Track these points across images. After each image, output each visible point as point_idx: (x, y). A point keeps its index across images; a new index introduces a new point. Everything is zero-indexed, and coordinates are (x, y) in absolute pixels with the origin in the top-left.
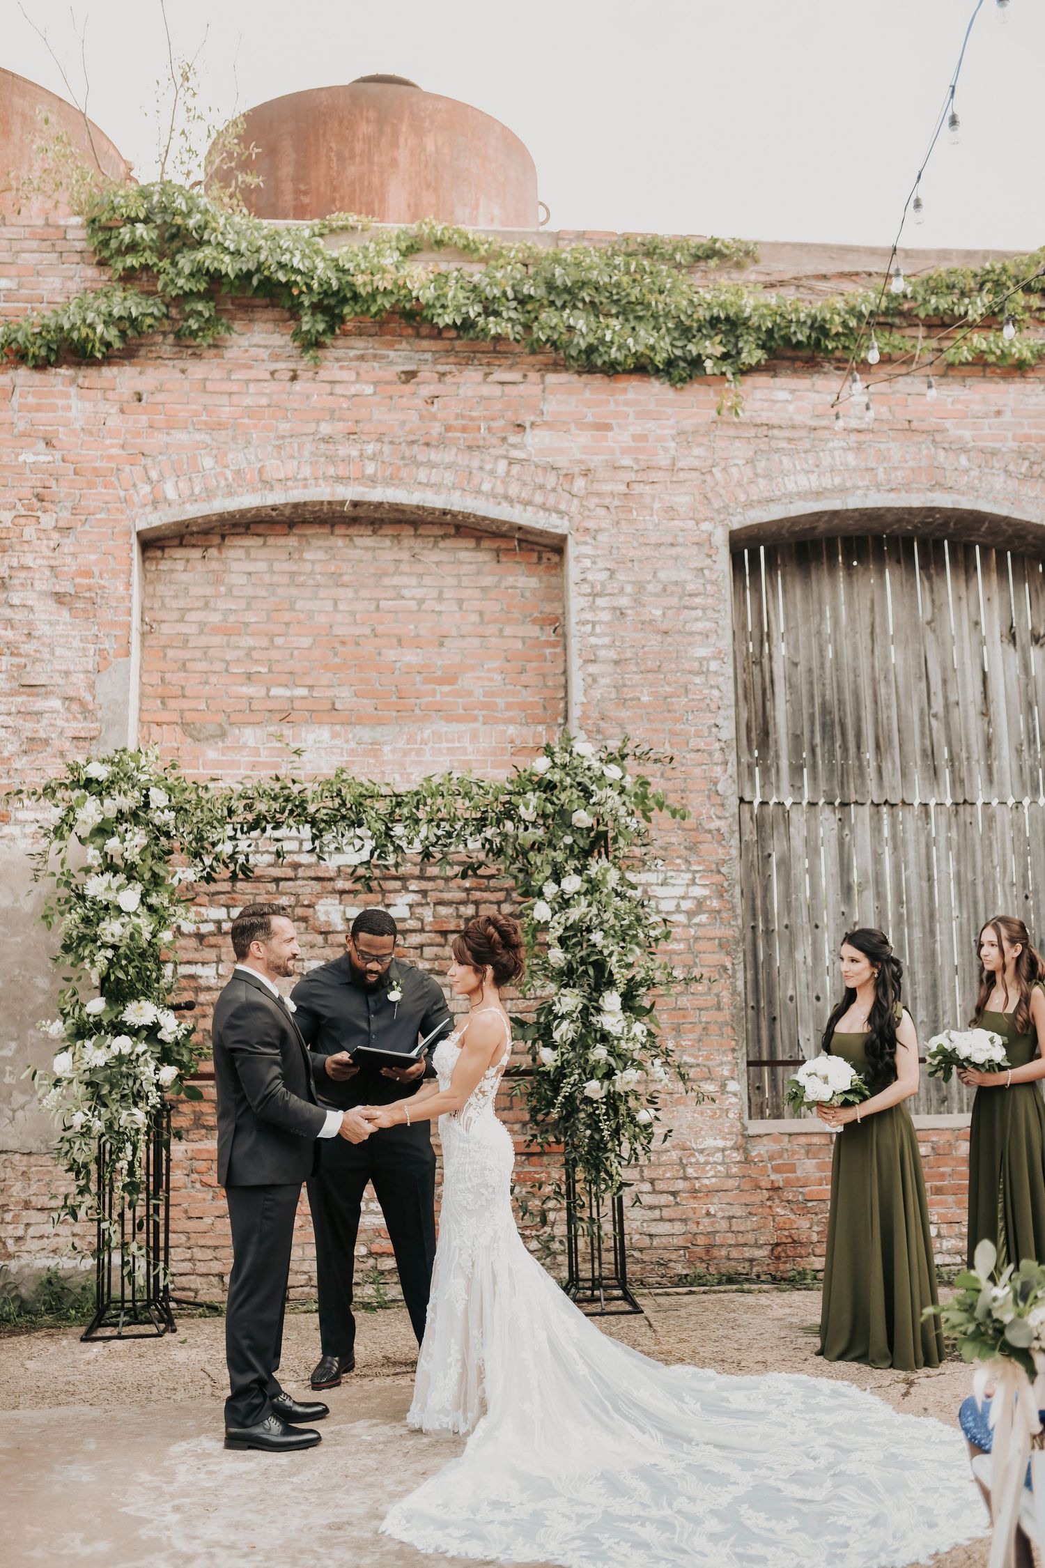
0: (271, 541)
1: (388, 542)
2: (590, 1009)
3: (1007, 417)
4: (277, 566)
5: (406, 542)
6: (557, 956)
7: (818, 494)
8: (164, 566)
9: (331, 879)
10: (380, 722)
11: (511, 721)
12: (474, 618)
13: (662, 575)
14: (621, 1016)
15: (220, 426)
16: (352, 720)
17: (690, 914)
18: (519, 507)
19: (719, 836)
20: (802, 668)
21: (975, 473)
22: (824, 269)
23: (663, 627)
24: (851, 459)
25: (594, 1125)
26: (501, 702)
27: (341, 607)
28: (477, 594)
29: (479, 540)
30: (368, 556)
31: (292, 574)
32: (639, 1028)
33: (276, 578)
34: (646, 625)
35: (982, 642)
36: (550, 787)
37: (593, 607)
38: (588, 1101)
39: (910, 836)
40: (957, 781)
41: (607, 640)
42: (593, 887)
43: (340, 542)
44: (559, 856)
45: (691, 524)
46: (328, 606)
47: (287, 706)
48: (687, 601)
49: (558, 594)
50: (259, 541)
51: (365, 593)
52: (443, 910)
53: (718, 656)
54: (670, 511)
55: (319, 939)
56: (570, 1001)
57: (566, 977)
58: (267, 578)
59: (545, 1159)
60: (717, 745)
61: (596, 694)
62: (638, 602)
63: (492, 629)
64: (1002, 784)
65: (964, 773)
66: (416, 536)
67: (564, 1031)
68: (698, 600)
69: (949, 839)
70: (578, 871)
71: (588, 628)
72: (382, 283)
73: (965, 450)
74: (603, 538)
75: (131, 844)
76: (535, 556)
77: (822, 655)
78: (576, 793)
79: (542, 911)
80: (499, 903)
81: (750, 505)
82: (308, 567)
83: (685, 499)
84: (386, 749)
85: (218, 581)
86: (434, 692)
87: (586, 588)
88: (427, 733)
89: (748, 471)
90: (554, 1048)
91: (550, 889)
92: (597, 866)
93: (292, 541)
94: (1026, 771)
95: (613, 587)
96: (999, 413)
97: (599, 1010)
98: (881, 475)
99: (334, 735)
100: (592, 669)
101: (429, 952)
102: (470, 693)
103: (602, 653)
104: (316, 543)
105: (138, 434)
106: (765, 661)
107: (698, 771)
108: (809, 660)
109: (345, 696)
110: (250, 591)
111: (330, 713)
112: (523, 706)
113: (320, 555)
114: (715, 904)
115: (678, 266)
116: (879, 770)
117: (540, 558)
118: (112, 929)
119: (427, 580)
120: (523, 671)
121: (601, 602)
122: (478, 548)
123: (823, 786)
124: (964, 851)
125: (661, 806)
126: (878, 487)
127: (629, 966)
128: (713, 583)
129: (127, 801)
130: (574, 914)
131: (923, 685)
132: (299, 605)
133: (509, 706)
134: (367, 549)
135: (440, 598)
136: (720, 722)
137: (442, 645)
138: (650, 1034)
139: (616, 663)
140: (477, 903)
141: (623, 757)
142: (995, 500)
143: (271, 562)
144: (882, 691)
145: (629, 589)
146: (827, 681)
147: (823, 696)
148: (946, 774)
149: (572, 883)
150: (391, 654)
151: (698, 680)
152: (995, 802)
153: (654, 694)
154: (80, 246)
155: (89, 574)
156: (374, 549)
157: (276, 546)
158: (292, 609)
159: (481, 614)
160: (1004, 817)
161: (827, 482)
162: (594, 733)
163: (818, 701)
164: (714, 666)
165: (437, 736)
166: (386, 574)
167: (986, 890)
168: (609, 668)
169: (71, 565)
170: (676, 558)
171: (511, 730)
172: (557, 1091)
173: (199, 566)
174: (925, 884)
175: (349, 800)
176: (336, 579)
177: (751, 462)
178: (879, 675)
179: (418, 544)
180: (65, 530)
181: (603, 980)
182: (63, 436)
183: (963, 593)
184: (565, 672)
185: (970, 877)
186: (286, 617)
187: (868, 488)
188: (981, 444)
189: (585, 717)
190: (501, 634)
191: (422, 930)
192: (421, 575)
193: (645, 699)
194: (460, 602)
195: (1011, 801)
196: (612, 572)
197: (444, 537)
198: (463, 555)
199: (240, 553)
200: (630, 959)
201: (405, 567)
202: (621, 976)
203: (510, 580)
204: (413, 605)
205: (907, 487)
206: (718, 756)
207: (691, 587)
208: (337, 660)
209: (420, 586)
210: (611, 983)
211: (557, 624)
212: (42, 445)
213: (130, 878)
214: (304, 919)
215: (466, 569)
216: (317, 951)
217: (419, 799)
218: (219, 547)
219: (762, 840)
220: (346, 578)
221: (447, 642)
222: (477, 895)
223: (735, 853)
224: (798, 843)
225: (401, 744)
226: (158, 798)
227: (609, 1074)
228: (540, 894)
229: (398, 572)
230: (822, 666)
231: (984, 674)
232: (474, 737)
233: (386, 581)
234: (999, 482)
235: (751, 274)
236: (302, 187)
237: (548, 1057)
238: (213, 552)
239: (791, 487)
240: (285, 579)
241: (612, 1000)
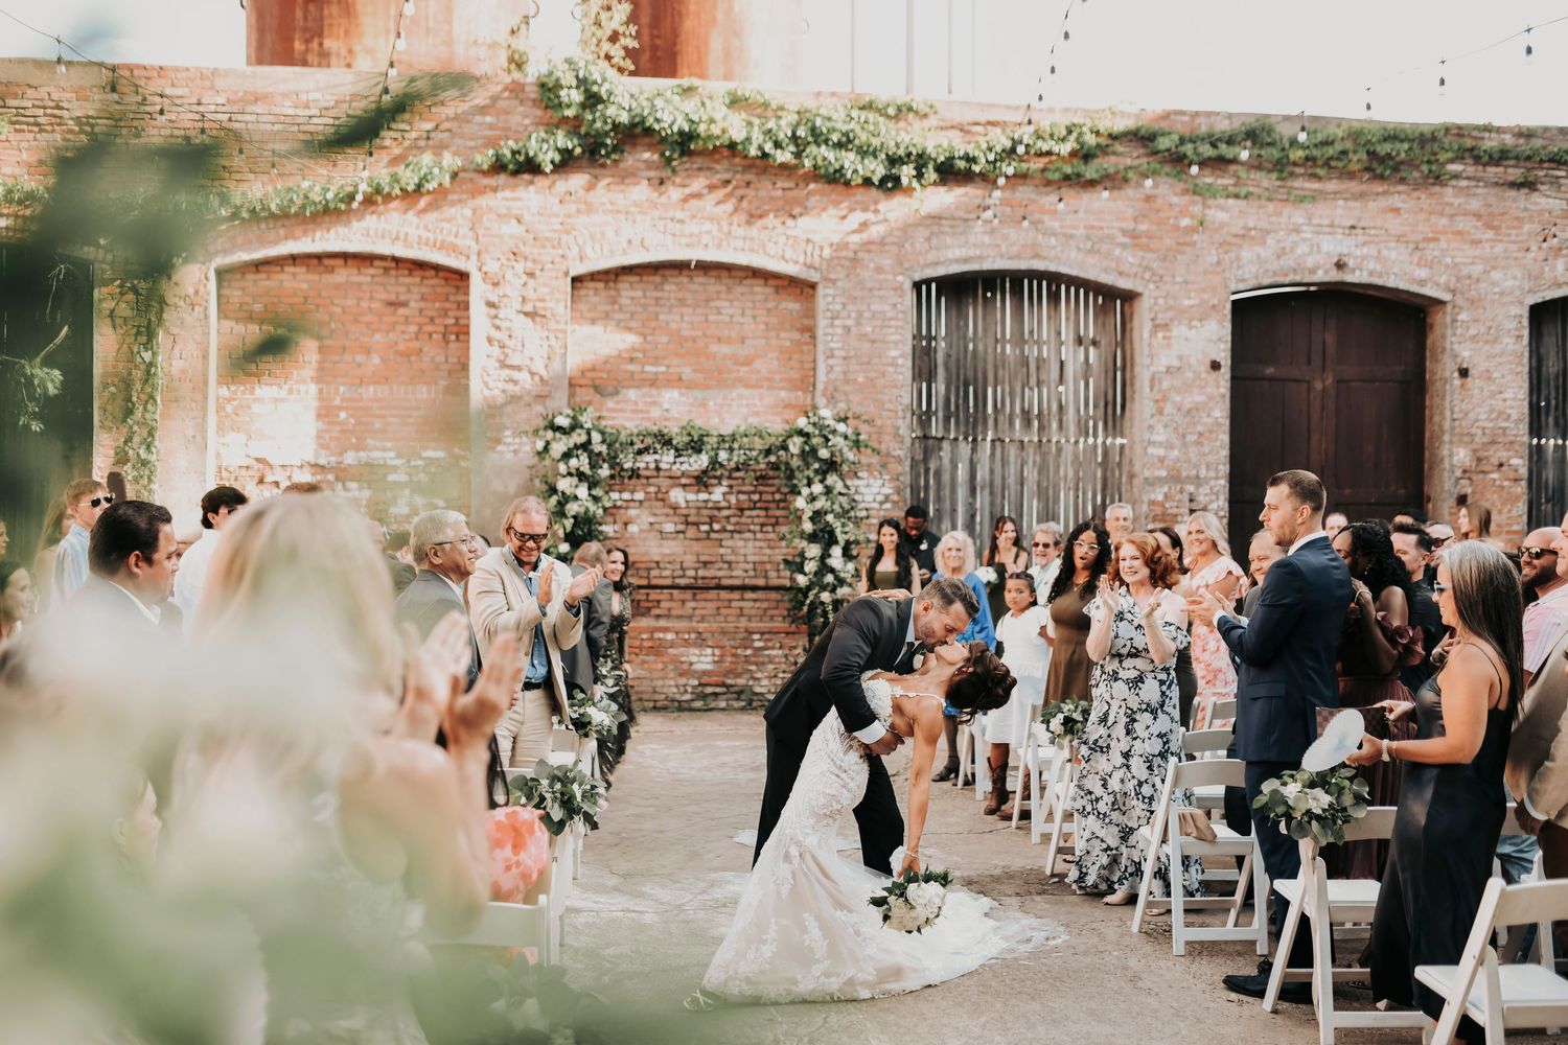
0: (645, 278)
1: (713, 280)
2: (825, 555)
3: (1081, 214)
4: (649, 294)
5: (724, 281)
6: (808, 527)
7: (966, 261)
8: (582, 292)
9: (678, 478)
10: (706, 387)
11: (781, 389)
12: (763, 327)
13: (873, 307)
14: (842, 559)
15: (618, 212)
16: (692, 386)
17: (881, 503)
18: (791, 264)
19: (899, 460)
20: (953, 359)
21: (1059, 249)
22: (977, 120)
23: (873, 337)
24: (987, 239)
25: (825, 614)
26: (777, 377)
27: (686, 318)
28: (765, 312)
29: (766, 279)
30: (701, 288)
31: (657, 299)
32: (851, 566)
33: (648, 301)
34: (862, 336)
35: (1062, 343)
36: (807, 435)
37: (832, 325)
38: (822, 603)
39: (1012, 459)
40: (1041, 428)
41: (840, 345)
42: (828, 491)
43: (685, 280)
44: (811, 473)
45: (890, 277)
46: (678, 318)
47: (653, 377)
48: (886, 323)
49: (810, 313)
50: (637, 278)
51: (699, 311)
52: (742, 497)
53: (902, 356)
54: (879, 270)
55: (671, 512)
56: (814, 550)
57: (813, 538)
58: (642, 301)
59: (796, 636)
60: (900, 408)
61: (833, 376)
62: (858, 323)
63: (773, 334)
64: (1067, 430)
65: (1046, 423)
66: (730, 277)
67: (810, 567)
68: (893, 323)
69: (1034, 462)
70: (822, 481)
71: (829, 338)
72: (716, 130)
73: (1054, 234)
74: (839, 284)
75: (582, 462)
76: (798, 291)
77: (966, 347)
78: (822, 440)
79: (800, 503)
80: (773, 493)
81: (927, 266)
82: (666, 295)
83: (888, 262)
84: (711, 403)
85: (614, 302)
86: (738, 371)
87: (829, 314)
88: (734, 394)
89: (926, 245)
90: (805, 574)
91: (805, 491)
92: (832, 479)
93: (658, 279)
94: (1082, 422)
95: (844, 314)
96: (1076, 212)
97: (830, 556)
98: (1004, 248)
99: (681, 395)
100: (830, 362)
101: (733, 520)
102: (758, 372)
103: (837, 353)
104: (671, 280)
105: (569, 216)
106: (932, 353)
107: (889, 422)
108: (958, 353)
109: (687, 372)
110: (632, 309)
111: (677, 381)
112: (790, 380)
113: (674, 288)
114: (895, 498)
115: (889, 117)
116: (996, 420)
117: (802, 292)
118: (573, 508)
119: (736, 303)
120: (790, 359)
121: (837, 322)
122: (766, 285)
123: (962, 429)
124: (1042, 469)
125: (866, 446)
126: (1002, 256)
127: (846, 533)
128: (903, 312)
129: (579, 437)
130: (818, 505)
131: (1025, 370)
132: (661, 317)
133: (782, 380)
134: (700, 284)
135: (743, 315)
136: (902, 393)
137: (743, 342)
138: (856, 570)
139: (845, 358)
140: (761, 493)
141: (847, 418)
142: (1070, 267)
143: (644, 291)
144: (1000, 372)
145: (853, 315)
146: (968, 365)
147: (965, 374)
148: (1036, 423)
149: (817, 488)
150: (714, 348)
151: (891, 369)
152: (1063, 441)
153: (867, 378)
154: (533, 96)
155: (543, 300)
156: (704, 284)
157: (648, 282)
158: (657, 319)
159: (767, 324)
160: (1068, 450)
161: (972, 253)
162: (832, 399)
163: (962, 378)
164: (900, 361)
165: (740, 397)
166: (712, 300)
167: (1054, 492)
168: (841, 361)
169: (531, 294)
170: (881, 297)
171: (783, 394)
172: (806, 597)
173: (603, 293)
174: (1019, 487)
175: (696, 438)
176: (682, 302)
177: (928, 239)
178: (999, 363)
179: (730, 282)
180: (531, 275)
181: (833, 541)
182: (527, 217)
183: (1053, 313)
184: (814, 361)
185: (1045, 484)
186: (654, 324)
187: (995, 257)
188: (1064, 231)
189: (826, 389)
190: (778, 337)
191: (729, 508)
192: (731, 301)
193: (860, 380)
194: (754, 317)
195: (1072, 440)
196: (844, 305)
197: (747, 277)
198: (757, 289)
199: (627, 285)
200: (847, 529)
201: (723, 296)
202: (841, 538)
203: (784, 305)
204: (727, 319)
205: (1018, 257)
206: (900, 414)
207: (889, 315)
208: (683, 351)
209: (731, 306)
210: (836, 542)
211: (810, 331)
212: (514, 222)
213: (580, 480)
214: (663, 500)
215: (759, 297)
216: (670, 518)
217: (733, 438)
218: (615, 281)
219: (926, 460)
220: (689, 302)
221: (747, 341)
222: (761, 488)
223: (908, 469)
224: (946, 462)
225: (719, 401)
226: (596, 437)
227: (833, 590)
228: (799, 493)
229: (718, 299)
230: (966, 357)
231: (1062, 363)
232: (761, 398)
233: (712, 304)
234: (1073, 254)
235: (933, 121)
236: (656, 33)
237: (802, 580)
238: (611, 284)
239: (950, 255)
240: (653, 302)
241: (836, 551)
